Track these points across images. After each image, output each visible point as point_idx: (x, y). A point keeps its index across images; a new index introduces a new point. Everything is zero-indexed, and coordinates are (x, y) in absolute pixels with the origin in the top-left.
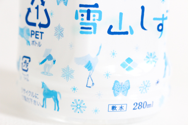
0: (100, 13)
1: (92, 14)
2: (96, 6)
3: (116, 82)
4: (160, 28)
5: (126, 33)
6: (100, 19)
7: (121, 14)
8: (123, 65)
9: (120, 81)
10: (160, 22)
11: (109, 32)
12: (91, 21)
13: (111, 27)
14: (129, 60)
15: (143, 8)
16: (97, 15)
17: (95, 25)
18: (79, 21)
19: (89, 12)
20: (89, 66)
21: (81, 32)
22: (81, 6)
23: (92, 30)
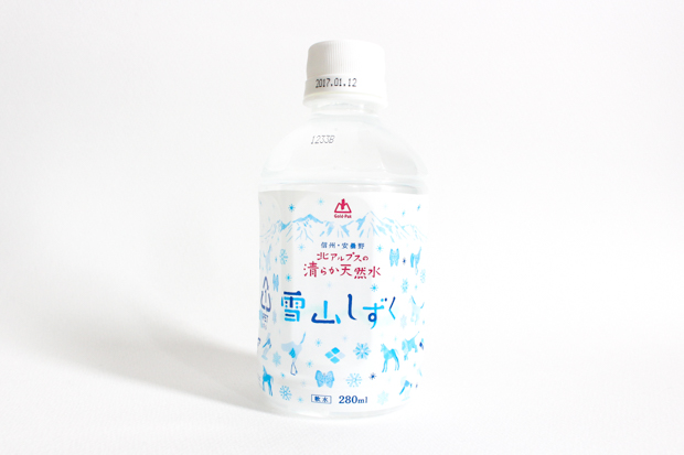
0: (303, 300)
1: (294, 302)
2: (299, 293)
3: (318, 372)
4: (372, 317)
5: (333, 322)
6: (303, 307)
7: (326, 303)
8: (328, 355)
9: (323, 371)
10: (373, 311)
11: (314, 320)
12: (294, 308)
13: (315, 315)
14: (336, 350)
15: (350, 296)
16: (300, 302)
17: (298, 312)
18: (284, 308)
19: (291, 299)
20: (293, 354)
21: (286, 319)
22: (285, 293)
23: (295, 318)
